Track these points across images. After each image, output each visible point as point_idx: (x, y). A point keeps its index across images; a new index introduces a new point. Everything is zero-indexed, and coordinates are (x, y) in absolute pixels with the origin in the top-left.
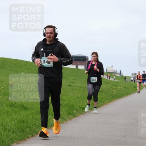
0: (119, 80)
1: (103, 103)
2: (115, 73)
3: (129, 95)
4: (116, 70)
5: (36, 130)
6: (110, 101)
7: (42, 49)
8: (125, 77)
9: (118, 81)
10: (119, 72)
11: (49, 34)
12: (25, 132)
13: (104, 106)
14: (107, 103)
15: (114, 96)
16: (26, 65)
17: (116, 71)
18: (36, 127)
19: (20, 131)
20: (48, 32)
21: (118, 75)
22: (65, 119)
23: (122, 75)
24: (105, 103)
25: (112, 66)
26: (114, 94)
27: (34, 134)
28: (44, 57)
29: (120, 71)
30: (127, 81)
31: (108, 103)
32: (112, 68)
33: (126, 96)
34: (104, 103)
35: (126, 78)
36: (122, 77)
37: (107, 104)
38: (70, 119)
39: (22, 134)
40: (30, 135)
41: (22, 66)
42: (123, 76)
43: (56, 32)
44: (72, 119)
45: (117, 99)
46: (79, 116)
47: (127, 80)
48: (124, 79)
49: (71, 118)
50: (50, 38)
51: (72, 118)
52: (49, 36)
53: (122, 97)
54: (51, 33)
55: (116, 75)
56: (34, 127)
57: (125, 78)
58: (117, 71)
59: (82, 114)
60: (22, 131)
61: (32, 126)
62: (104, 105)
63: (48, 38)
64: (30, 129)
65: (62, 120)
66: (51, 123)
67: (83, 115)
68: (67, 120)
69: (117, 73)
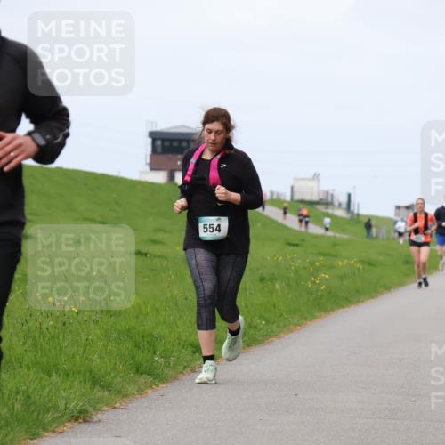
0: (343, 231)
2: (326, 202)
3: (382, 293)
4: (331, 192)
6: (306, 319)
8: (369, 220)
9: (338, 235)
10: (344, 200)
13: (280, 338)
14: (292, 327)
15: (322, 296)
17: (332, 195)
21: (340, 213)
22: (119, 392)
23: (356, 211)
24: (285, 326)
25: (316, 177)
26: (323, 287)
29: (349, 196)
30: (377, 237)
31: (296, 325)
32: (313, 184)
33: (372, 297)
34: (282, 324)
35: (373, 222)
36: (355, 218)
38: (141, 392)
42: (358, 215)
44: (149, 392)
45: (333, 310)
46: (175, 379)
47: (374, 230)
48: (364, 230)
49: (142, 387)
51: (146, 387)
53: (352, 303)
55: (330, 211)
57: (368, 226)
58: (336, 194)
59: (188, 370)
62: (282, 335)
65: (107, 393)
66: (63, 407)
68: (127, 396)
69: (336, 203)
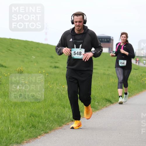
1: (131, 94)
5: (50, 126)
7: (71, 40)
11: (78, 22)
12: (36, 128)
13: (132, 97)
16: (37, 47)
18: (50, 122)
19: (31, 127)
20: (76, 21)
26: (145, 82)
27: (48, 131)
28: (74, 48)
31: (137, 93)
34: (133, 93)
37: (135, 95)
39: (33, 130)
40: (43, 132)
41: (33, 49)
43: (85, 19)
46: (101, 109)
50: (80, 27)
52: (79, 25)
54: (80, 22)
56: (47, 122)
59: (105, 106)
60: (33, 128)
61: (46, 121)
62: (133, 96)
63: (77, 27)
64: (42, 125)
67: (106, 108)
